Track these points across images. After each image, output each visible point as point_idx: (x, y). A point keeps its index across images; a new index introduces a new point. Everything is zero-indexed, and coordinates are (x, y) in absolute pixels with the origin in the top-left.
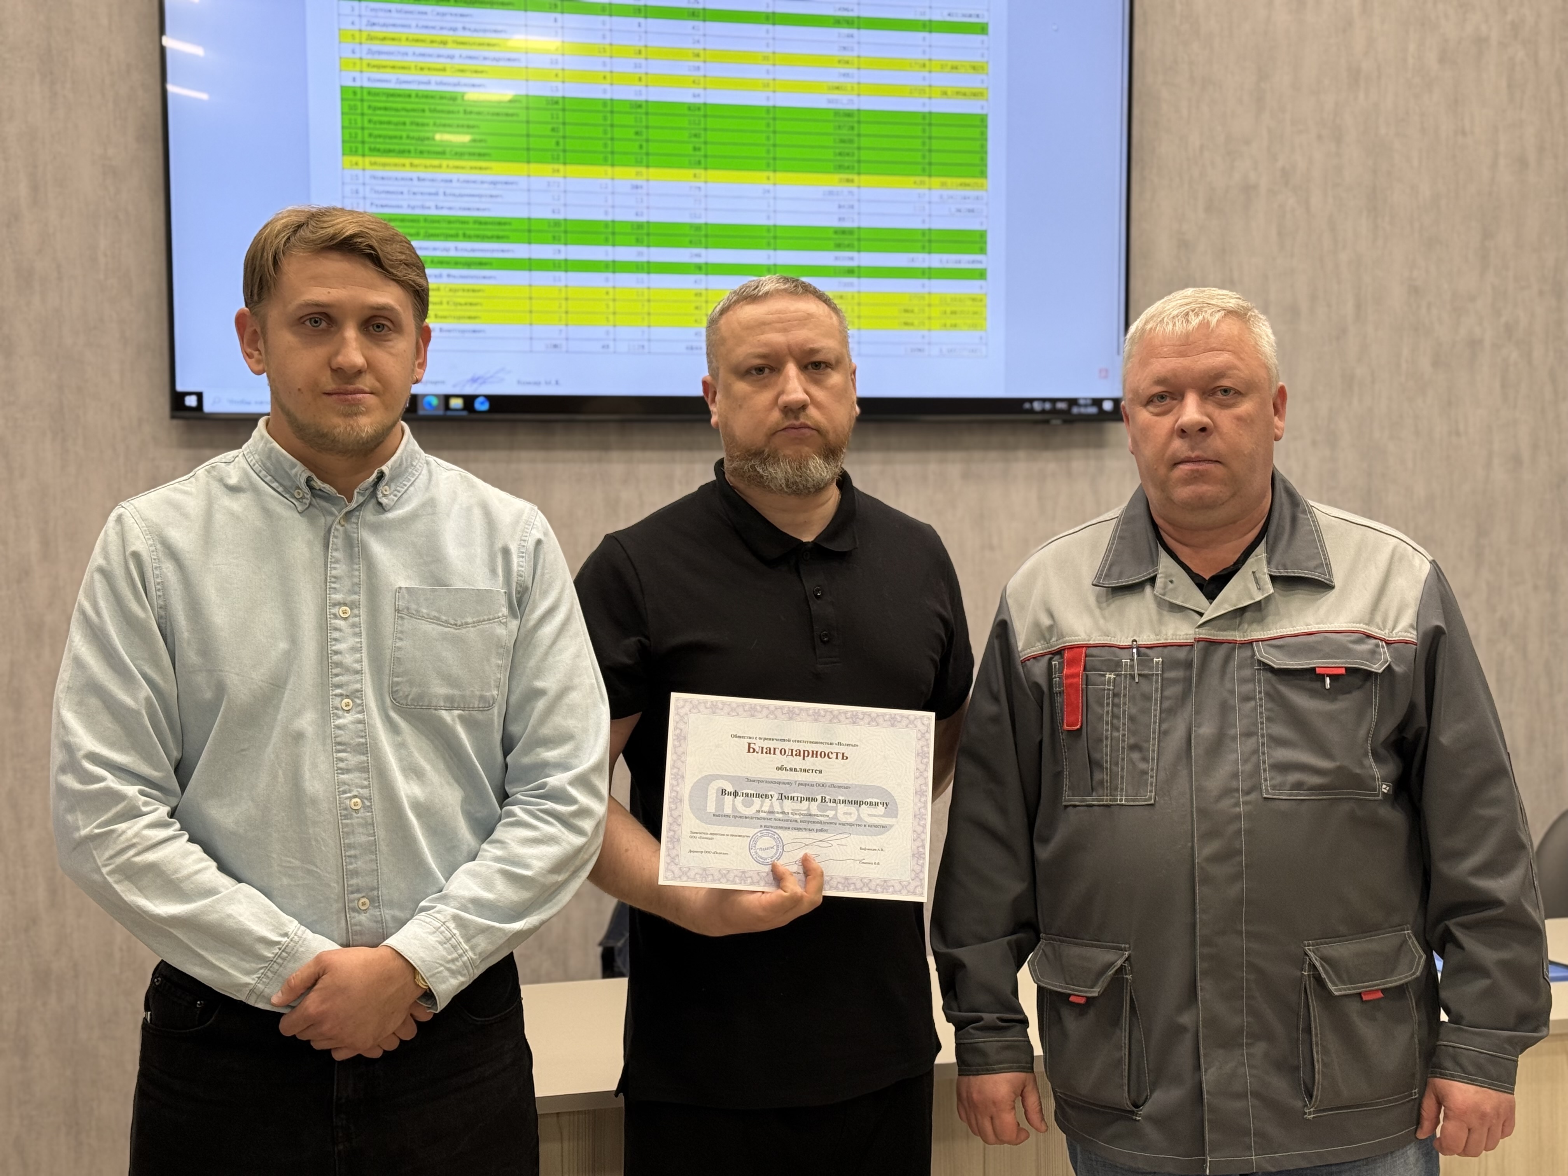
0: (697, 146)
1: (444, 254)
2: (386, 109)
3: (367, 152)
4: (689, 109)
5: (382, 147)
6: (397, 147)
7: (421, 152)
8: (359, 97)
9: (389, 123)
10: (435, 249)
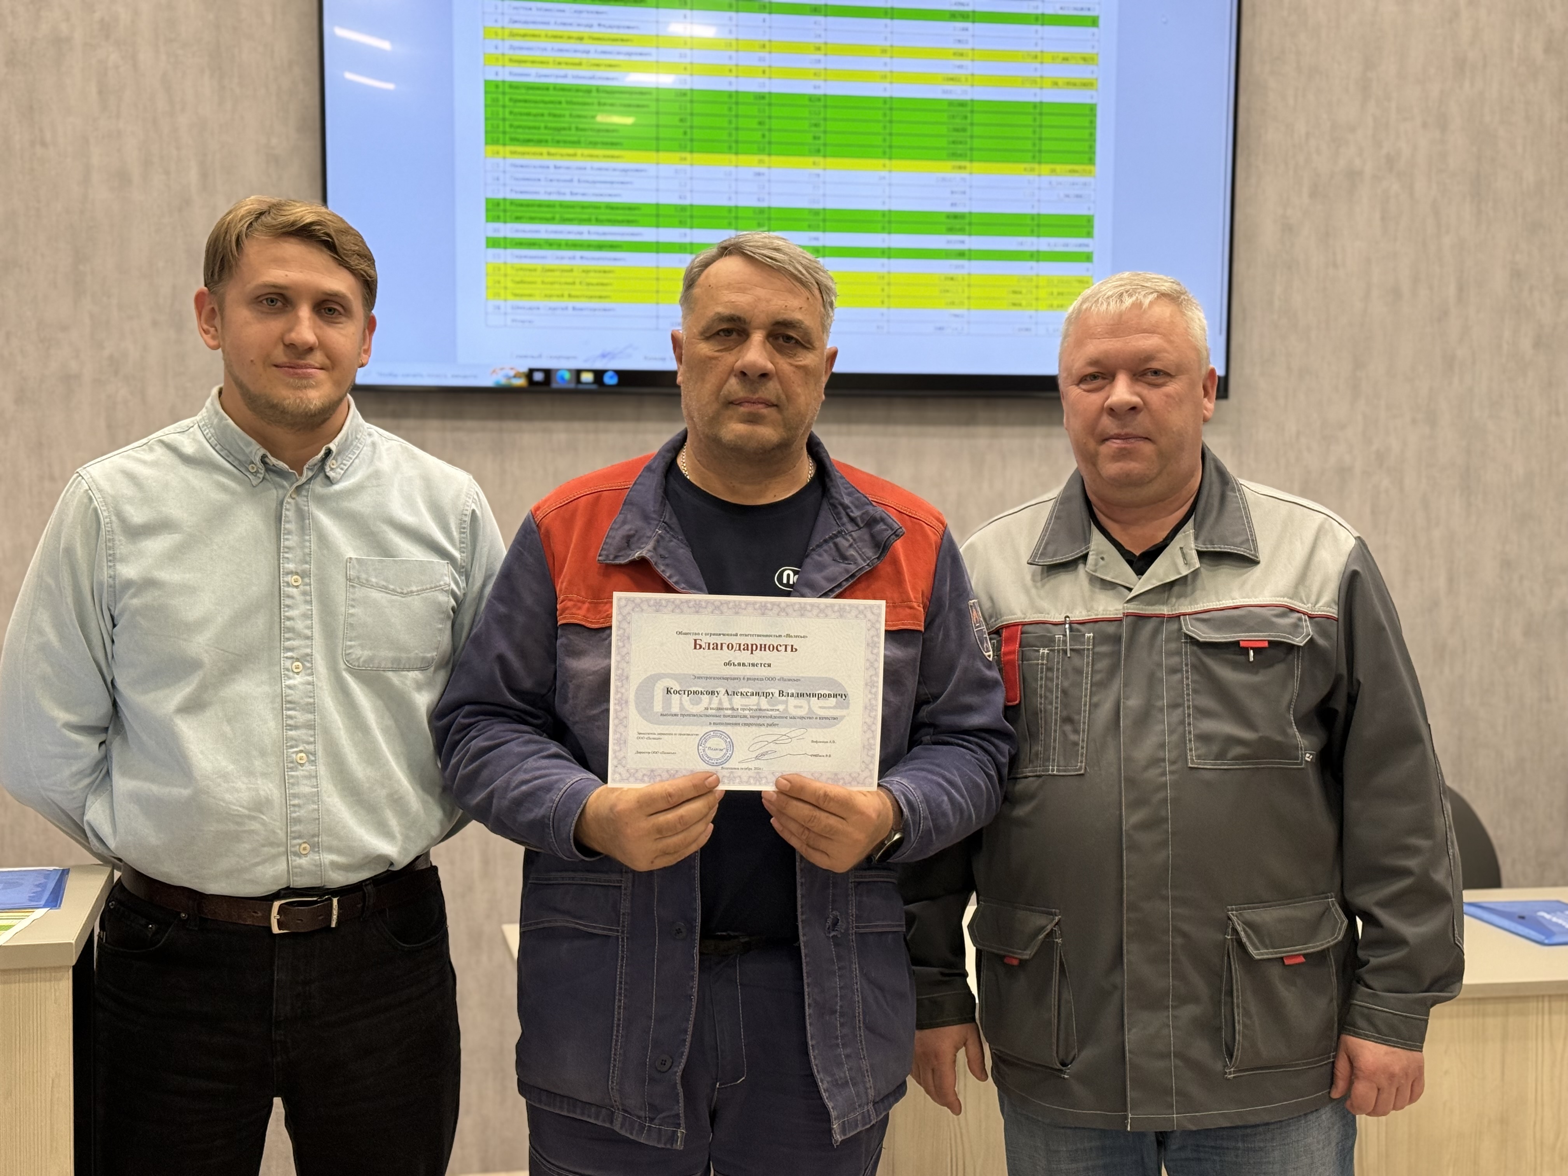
0: (817, 135)
1: (578, 237)
2: (526, 101)
3: (507, 141)
4: (810, 100)
5: (521, 137)
6: (536, 137)
7: (558, 142)
8: (501, 90)
9: (528, 114)
10: (569, 233)
